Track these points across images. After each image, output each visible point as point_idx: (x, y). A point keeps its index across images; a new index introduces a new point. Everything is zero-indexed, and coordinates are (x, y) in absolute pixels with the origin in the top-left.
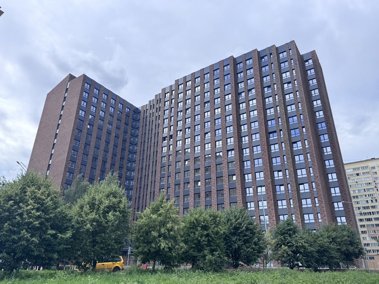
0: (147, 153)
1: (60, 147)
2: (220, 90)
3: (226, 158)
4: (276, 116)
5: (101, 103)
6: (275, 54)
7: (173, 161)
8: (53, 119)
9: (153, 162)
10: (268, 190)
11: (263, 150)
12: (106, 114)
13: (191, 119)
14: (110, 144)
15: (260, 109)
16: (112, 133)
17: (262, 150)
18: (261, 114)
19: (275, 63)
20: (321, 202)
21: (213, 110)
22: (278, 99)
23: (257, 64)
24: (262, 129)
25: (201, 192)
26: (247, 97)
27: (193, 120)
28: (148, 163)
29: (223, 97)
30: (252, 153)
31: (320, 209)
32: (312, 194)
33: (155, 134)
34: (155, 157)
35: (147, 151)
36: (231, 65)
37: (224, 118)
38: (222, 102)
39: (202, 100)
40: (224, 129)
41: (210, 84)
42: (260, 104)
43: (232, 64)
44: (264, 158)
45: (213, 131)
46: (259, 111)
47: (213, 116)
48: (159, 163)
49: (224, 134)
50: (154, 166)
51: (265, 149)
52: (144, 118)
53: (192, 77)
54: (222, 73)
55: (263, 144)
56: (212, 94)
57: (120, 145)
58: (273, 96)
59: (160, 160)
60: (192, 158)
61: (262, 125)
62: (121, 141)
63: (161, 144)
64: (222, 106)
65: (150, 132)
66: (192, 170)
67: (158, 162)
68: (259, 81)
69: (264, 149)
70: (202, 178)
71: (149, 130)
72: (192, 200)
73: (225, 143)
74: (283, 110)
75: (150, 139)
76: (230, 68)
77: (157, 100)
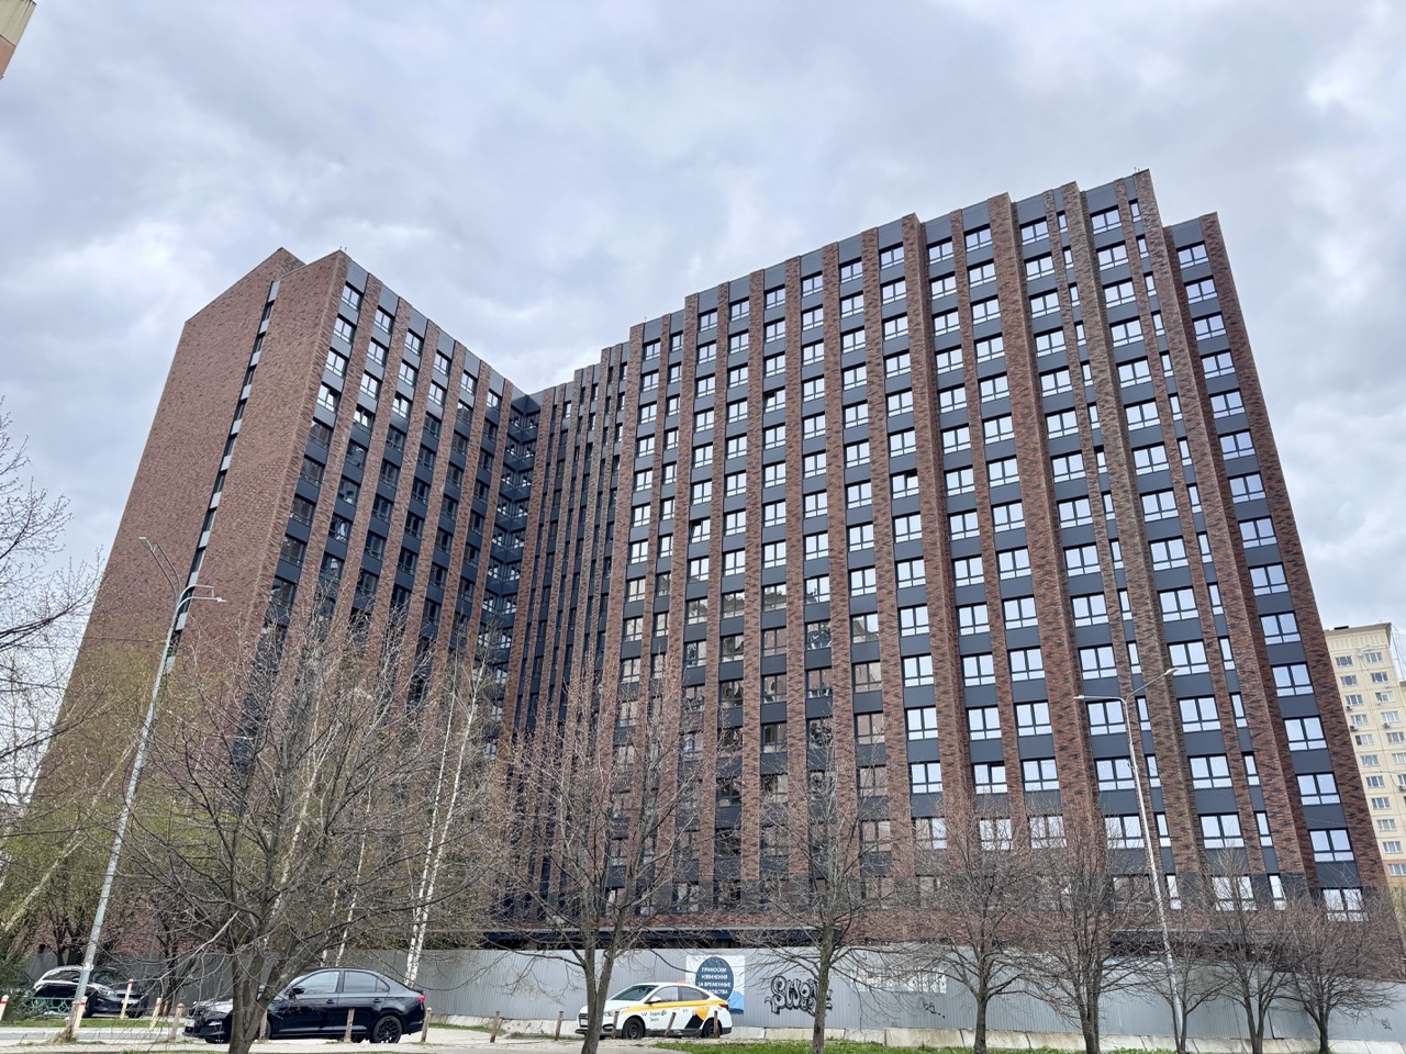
0: (565, 563)
1: (235, 524)
2: (867, 338)
3: (890, 592)
4: (1087, 440)
5: (399, 367)
6: (1076, 215)
7: (673, 598)
8: (209, 416)
9: (590, 598)
10: (1061, 717)
11: (1038, 567)
12: (414, 408)
13: (748, 441)
14: (426, 522)
15: (1026, 411)
16: (434, 481)
17: (1032, 565)
18: (1031, 431)
19: (1077, 248)
20: (1271, 771)
21: (838, 410)
22: (1093, 378)
23: (1009, 248)
24: (1034, 488)
25: (791, 718)
26: (970, 367)
27: (757, 447)
28: (567, 604)
29: (879, 365)
30: (997, 576)
31: (1268, 799)
32: (1233, 739)
33: (600, 493)
34: (598, 580)
35: (566, 556)
36: (909, 248)
37: (882, 442)
38: (876, 380)
39: (794, 371)
40: (884, 480)
41: (825, 314)
42: (1025, 392)
43: (912, 244)
44: (1044, 596)
45: (840, 487)
46: (1022, 421)
47: (838, 432)
48: (617, 603)
49: (880, 501)
50: (595, 615)
51: (1048, 563)
52: (552, 435)
53: (755, 288)
54: (874, 276)
55: (1038, 545)
56: (832, 349)
57: (462, 529)
58: (1072, 368)
59: (619, 591)
60: (755, 586)
61: (1033, 471)
62: (466, 514)
63: (623, 531)
64: (876, 397)
65: (579, 487)
66: (752, 634)
67: (613, 598)
68: (1019, 311)
69: (1043, 562)
70: (793, 665)
71: (574, 479)
72: (752, 749)
73: (886, 535)
74: (1114, 419)
75: (576, 514)
76: (906, 258)
77: (611, 369)
